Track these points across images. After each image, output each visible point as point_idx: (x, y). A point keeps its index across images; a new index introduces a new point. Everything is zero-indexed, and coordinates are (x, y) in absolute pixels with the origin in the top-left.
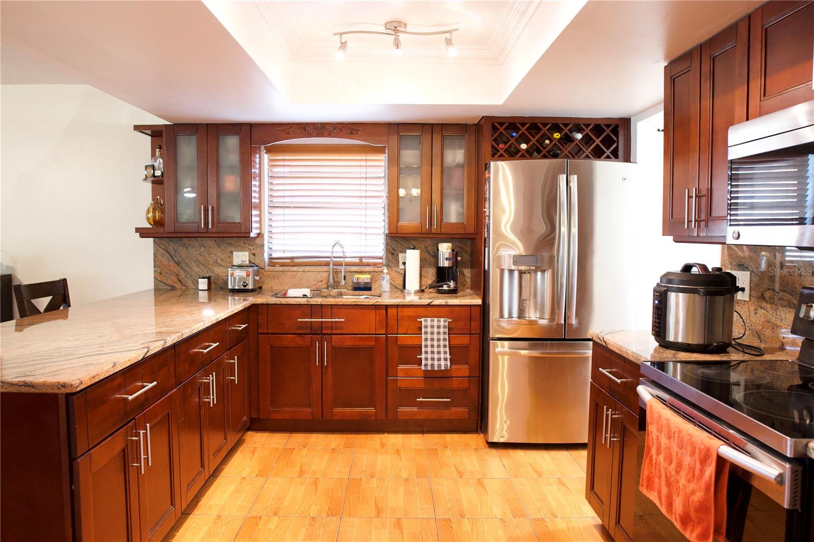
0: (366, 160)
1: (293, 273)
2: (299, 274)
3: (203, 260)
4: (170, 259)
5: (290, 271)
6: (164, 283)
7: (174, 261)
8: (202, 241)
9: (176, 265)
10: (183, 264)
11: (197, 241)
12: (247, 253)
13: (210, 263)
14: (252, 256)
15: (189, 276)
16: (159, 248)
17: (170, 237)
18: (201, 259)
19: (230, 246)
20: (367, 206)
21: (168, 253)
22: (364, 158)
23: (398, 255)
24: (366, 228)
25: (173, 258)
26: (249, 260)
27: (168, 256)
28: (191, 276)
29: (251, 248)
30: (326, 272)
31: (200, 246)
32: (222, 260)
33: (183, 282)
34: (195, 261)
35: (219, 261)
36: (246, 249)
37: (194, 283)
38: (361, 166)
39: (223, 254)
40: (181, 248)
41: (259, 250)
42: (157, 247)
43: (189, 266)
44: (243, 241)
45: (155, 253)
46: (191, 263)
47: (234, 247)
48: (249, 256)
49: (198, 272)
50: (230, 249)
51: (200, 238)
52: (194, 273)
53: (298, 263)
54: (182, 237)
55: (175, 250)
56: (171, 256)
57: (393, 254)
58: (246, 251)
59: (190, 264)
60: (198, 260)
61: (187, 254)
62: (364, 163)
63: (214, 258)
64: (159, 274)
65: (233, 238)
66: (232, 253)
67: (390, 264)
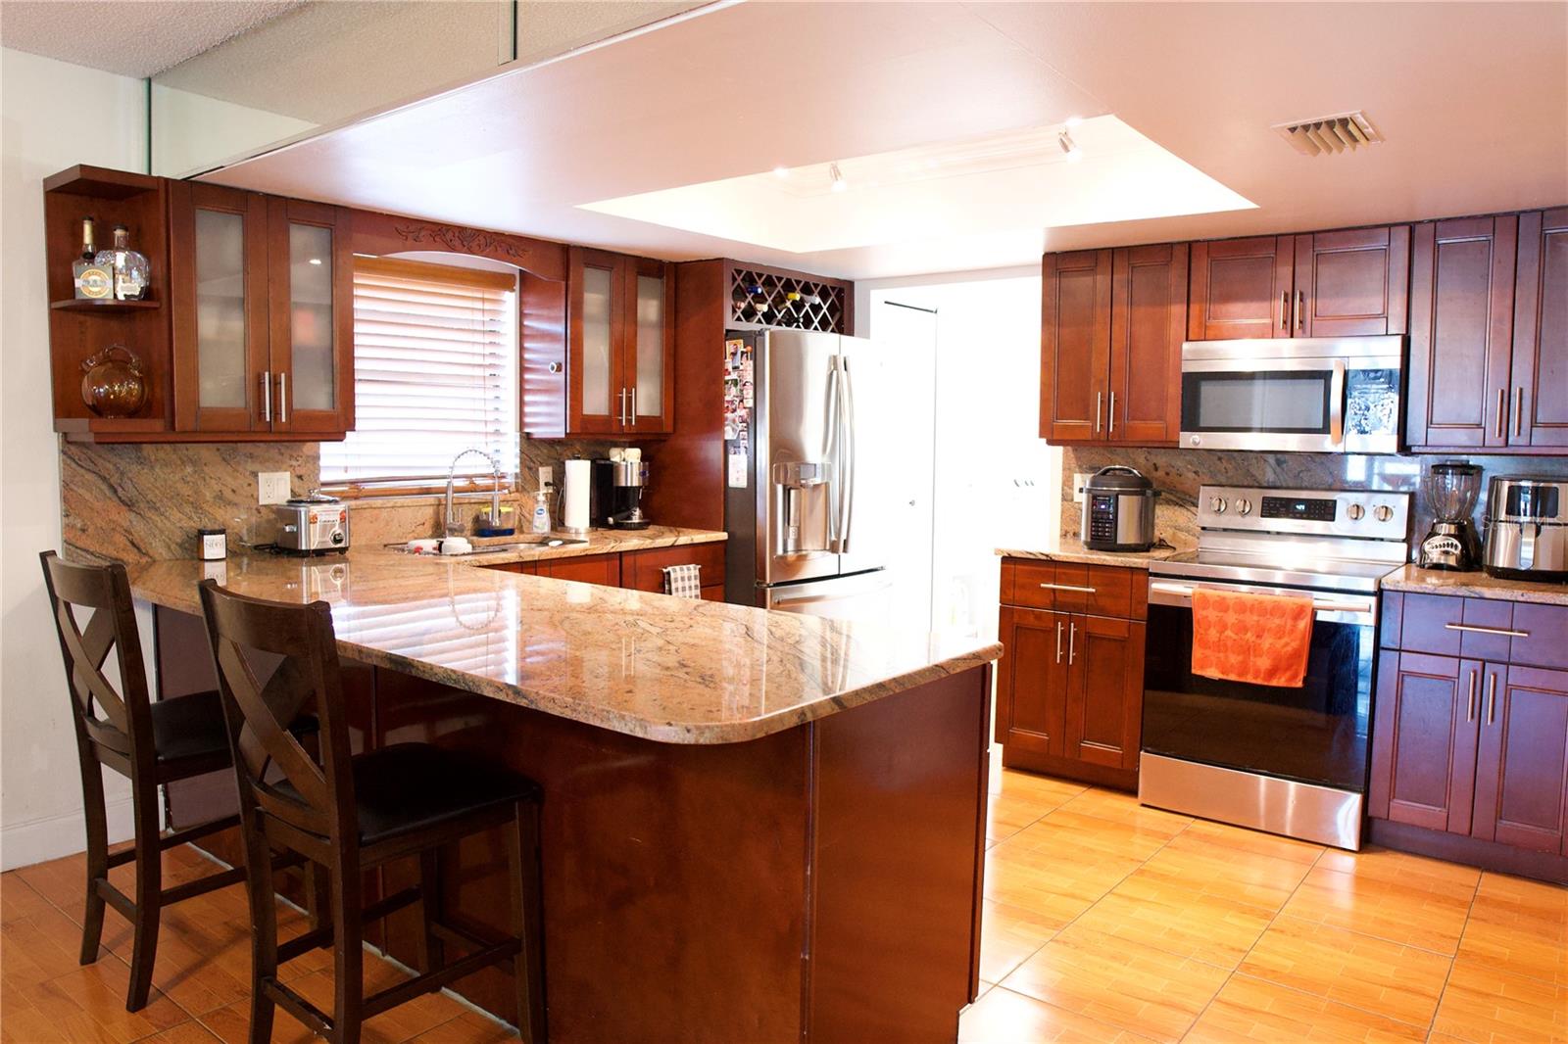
0: (483, 300)
1: (376, 511)
2: (384, 514)
3: (190, 493)
4: (108, 493)
5: (371, 508)
6: (92, 554)
7: (120, 498)
8: (187, 450)
9: (125, 508)
10: (142, 505)
11: (175, 450)
12: (288, 474)
13: (208, 498)
14: (296, 480)
15: (157, 532)
16: (78, 469)
17: (108, 443)
18: (185, 490)
19: (250, 460)
20: (487, 382)
21: (104, 479)
22: (480, 295)
23: (538, 470)
24: (486, 422)
25: (115, 492)
26: (292, 491)
27: (104, 487)
28: (162, 532)
29: (294, 463)
30: (431, 505)
31: (183, 463)
32: (234, 491)
33: (142, 546)
34: (172, 497)
35: (228, 494)
36: (284, 466)
37: (169, 548)
38: (473, 309)
39: (235, 478)
40: (135, 468)
41: (311, 467)
42: (74, 465)
43: (157, 509)
44: (279, 450)
45: (68, 481)
46: (161, 501)
47: (261, 462)
48: (292, 482)
49: (180, 520)
50: (251, 466)
51: (183, 445)
52: (168, 524)
53: (370, 491)
54: (141, 443)
55: (122, 474)
56: (111, 487)
57: (530, 469)
58: (286, 471)
59: (158, 505)
60: (178, 495)
61: (152, 480)
62: (479, 305)
63: (217, 488)
64: (79, 533)
65: (258, 444)
66: (257, 476)
67: (526, 487)
